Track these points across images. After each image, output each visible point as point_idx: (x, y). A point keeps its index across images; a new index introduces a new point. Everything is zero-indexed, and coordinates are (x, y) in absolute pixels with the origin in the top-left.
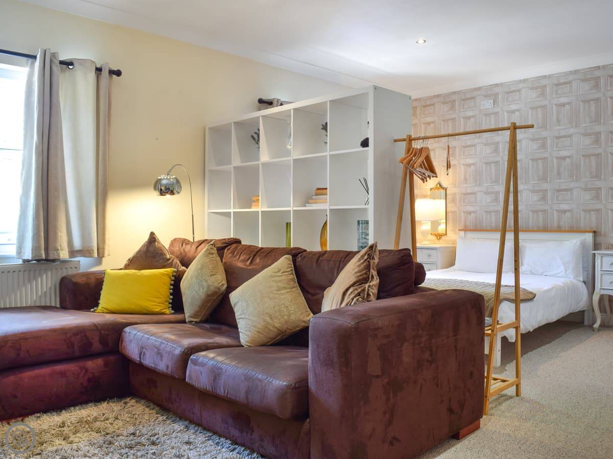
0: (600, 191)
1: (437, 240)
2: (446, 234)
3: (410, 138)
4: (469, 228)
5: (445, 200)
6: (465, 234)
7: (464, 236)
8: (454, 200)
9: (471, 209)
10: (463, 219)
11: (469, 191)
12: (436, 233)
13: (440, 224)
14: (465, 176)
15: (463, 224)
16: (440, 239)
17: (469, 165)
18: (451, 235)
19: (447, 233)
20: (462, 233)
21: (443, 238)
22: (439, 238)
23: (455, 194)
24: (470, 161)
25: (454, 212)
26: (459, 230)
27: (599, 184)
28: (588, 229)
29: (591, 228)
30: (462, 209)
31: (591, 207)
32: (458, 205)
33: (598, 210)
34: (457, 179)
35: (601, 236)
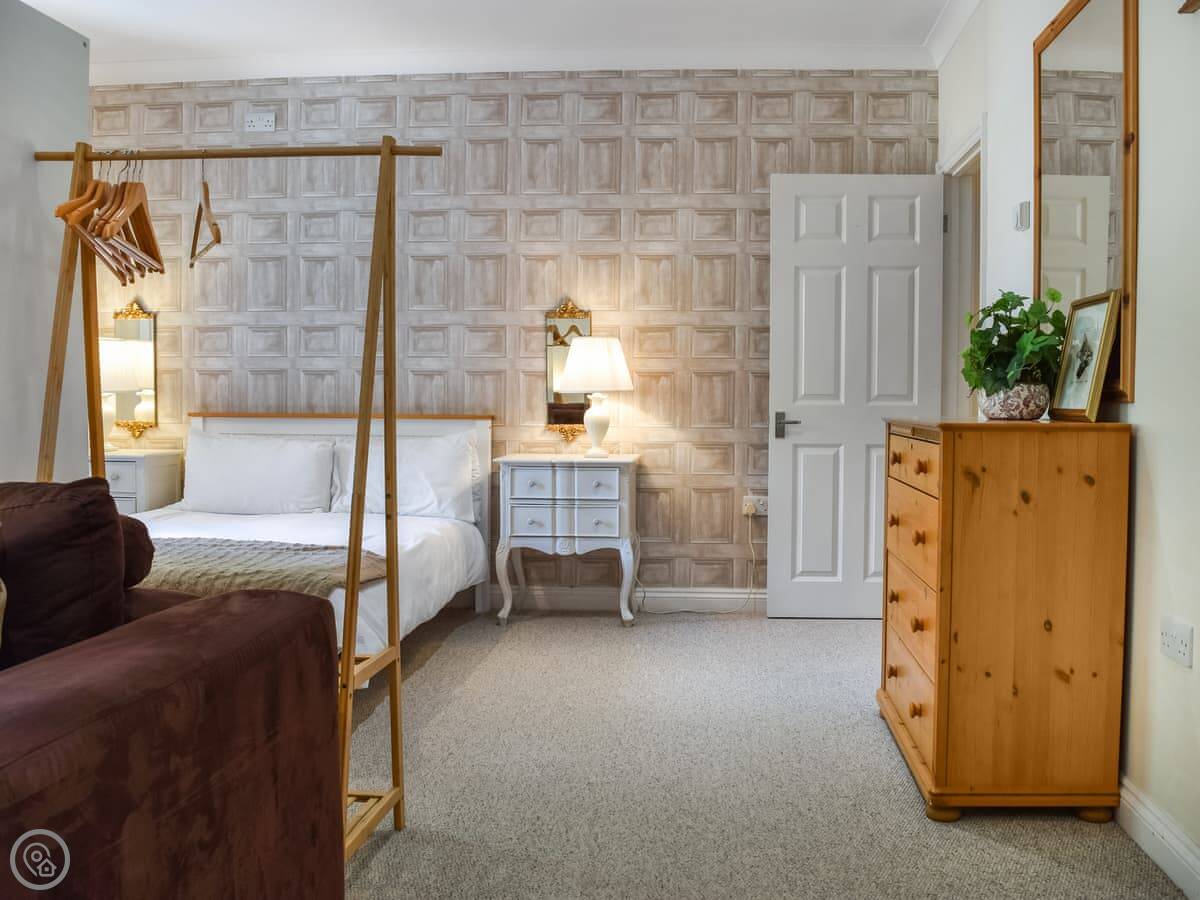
0: (502, 333)
1: (133, 440)
2: (156, 424)
3: (85, 153)
4: (212, 410)
5: (151, 344)
6: (204, 421)
7: (201, 427)
8: (175, 343)
9: (215, 364)
10: (198, 389)
11: (212, 323)
12: (131, 423)
13: (139, 400)
14: (203, 287)
15: (198, 401)
16: (140, 435)
18: (169, 428)
19: (160, 421)
20: (198, 422)
21: (149, 433)
22: (137, 433)
23: (179, 328)
25: (177, 371)
26: (190, 415)
27: (500, 318)
28: (478, 412)
29: (486, 410)
30: (197, 364)
31: (484, 365)
32: (185, 355)
33: (499, 373)
34: (184, 292)
35: (504, 426)
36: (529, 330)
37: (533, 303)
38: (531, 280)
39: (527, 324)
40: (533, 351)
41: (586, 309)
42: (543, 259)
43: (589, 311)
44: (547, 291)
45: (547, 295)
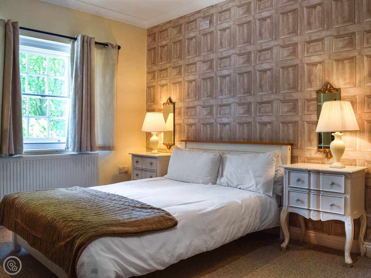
0: (296, 103)
2: (174, 144)
4: (190, 139)
5: (173, 114)
6: (186, 144)
8: (180, 113)
9: (191, 121)
10: (186, 131)
11: (191, 105)
12: (167, 143)
14: (188, 91)
15: (186, 136)
16: (169, 149)
17: (191, 82)
18: (178, 145)
20: (184, 143)
23: (181, 108)
24: (191, 78)
25: (180, 124)
27: (295, 95)
28: (286, 142)
29: (289, 141)
30: (186, 121)
31: (289, 119)
32: (183, 118)
33: (295, 123)
34: (182, 94)
35: (297, 148)
36: (309, 100)
37: (311, 87)
38: (310, 75)
39: (308, 97)
40: (311, 111)
41: (338, 88)
42: (315, 64)
43: (340, 89)
44: (318, 80)
45: (318, 82)
